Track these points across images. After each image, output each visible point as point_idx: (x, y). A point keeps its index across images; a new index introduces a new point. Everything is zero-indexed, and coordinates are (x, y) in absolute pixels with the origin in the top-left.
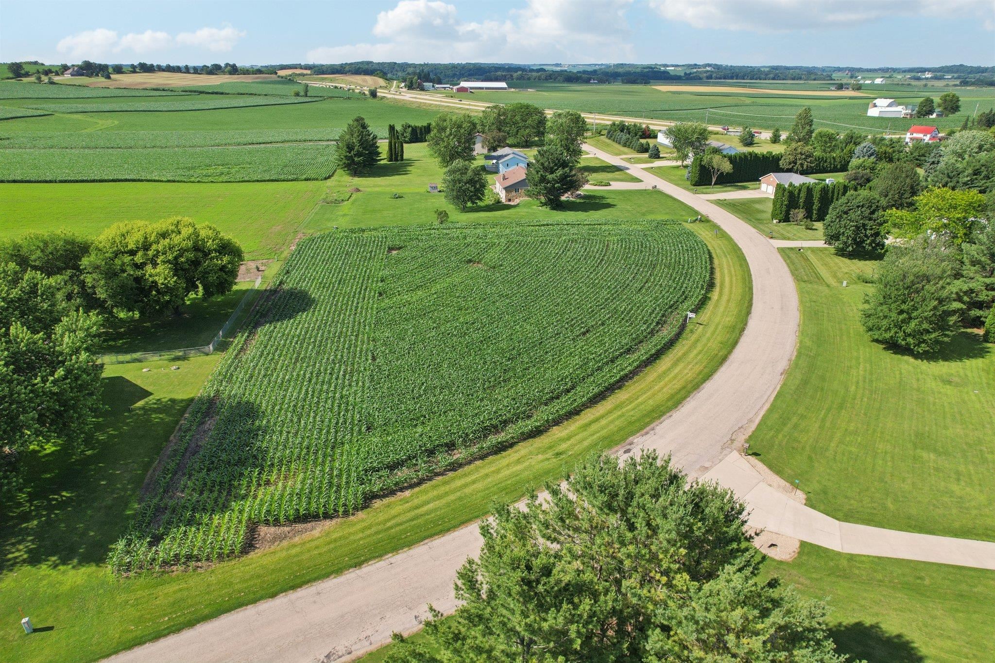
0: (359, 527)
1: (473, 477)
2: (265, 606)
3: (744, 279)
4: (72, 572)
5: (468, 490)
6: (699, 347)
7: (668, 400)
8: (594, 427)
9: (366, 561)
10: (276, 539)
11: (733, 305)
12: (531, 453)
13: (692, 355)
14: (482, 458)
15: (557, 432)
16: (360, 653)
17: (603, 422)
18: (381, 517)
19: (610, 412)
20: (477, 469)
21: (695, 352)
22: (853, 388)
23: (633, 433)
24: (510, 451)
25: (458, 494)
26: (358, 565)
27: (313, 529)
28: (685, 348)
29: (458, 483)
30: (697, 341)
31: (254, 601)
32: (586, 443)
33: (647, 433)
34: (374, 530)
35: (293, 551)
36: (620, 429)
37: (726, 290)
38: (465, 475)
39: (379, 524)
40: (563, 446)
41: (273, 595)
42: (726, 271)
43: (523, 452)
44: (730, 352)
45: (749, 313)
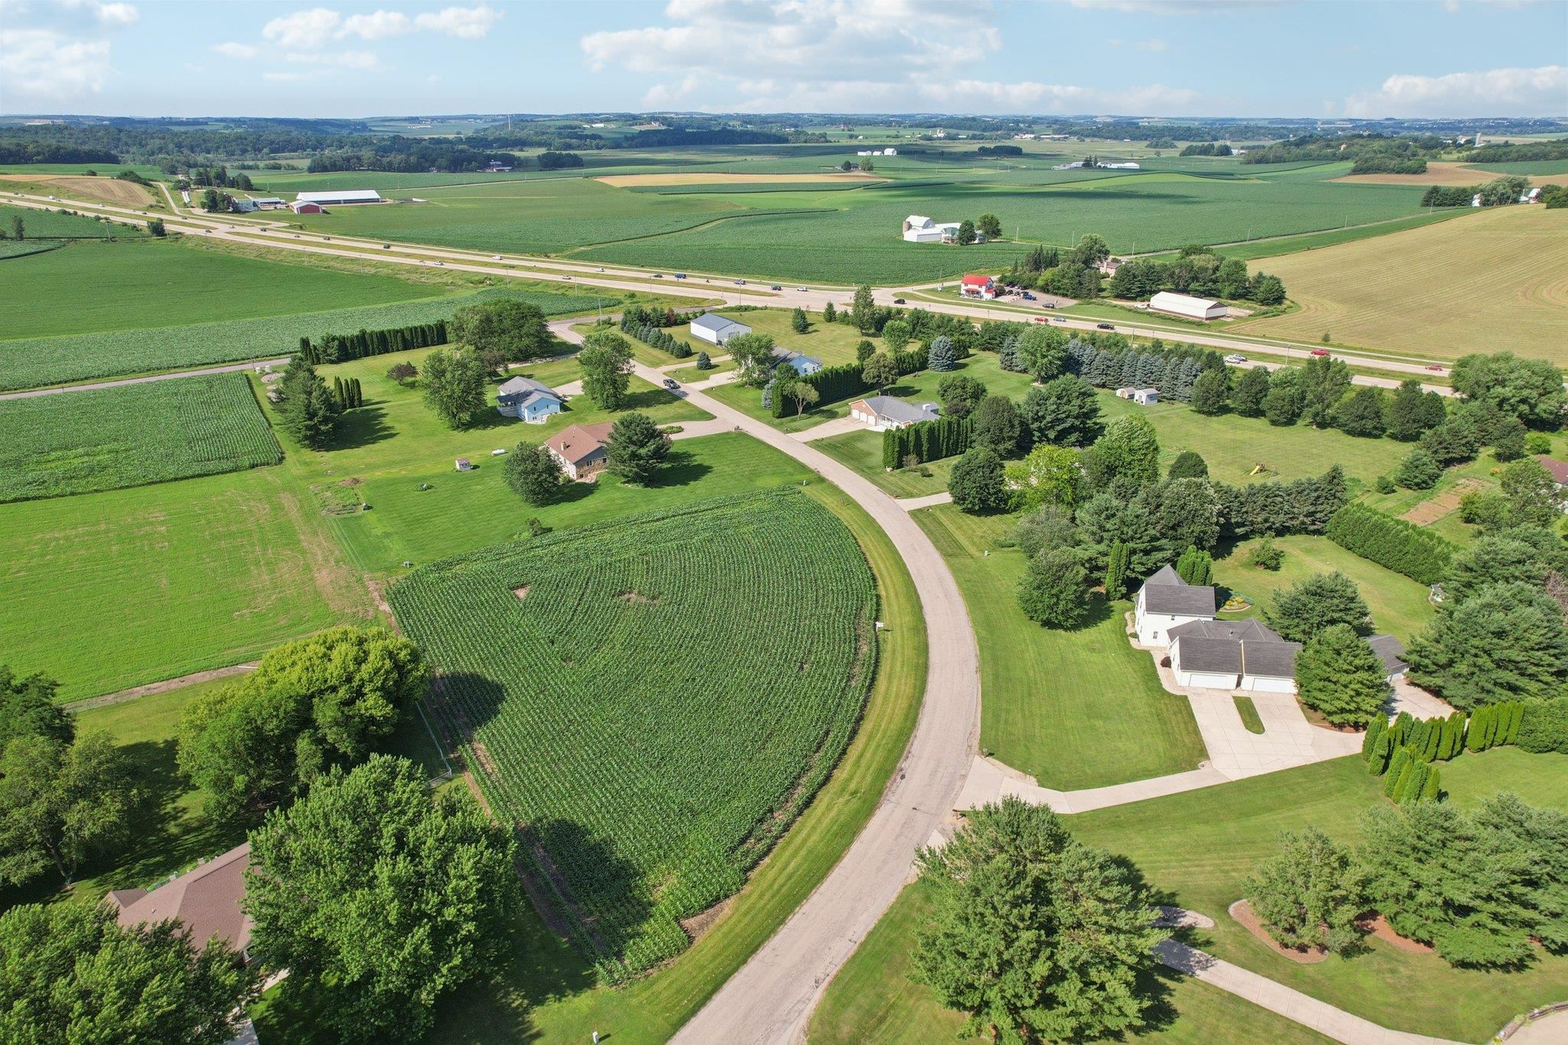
0: (755, 896)
1: (805, 832)
2: (745, 970)
3: (897, 563)
4: (576, 1000)
5: (810, 844)
6: (898, 655)
7: (906, 719)
8: (864, 762)
9: (785, 918)
10: (702, 926)
11: (902, 601)
12: (832, 799)
13: (898, 668)
14: (800, 813)
15: (840, 775)
16: (834, 972)
17: (868, 755)
18: (764, 885)
19: (867, 744)
20: (803, 824)
21: (899, 664)
22: (1031, 673)
23: (897, 759)
24: (816, 802)
25: (805, 849)
26: (782, 922)
27: (722, 910)
28: (889, 662)
29: (798, 840)
30: (894, 651)
31: (736, 970)
32: (869, 779)
33: (907, 757)
34: (767, 896)
35: (725, 929)
36: (886, 759)
37: (888, 581)
38: (798, 832)
39: (767, 890)
40: (852, 786)
41: (744, 962)
42: (876, 555)
43: (826, 800)
44: (927, 658)
45: (921, 608)
